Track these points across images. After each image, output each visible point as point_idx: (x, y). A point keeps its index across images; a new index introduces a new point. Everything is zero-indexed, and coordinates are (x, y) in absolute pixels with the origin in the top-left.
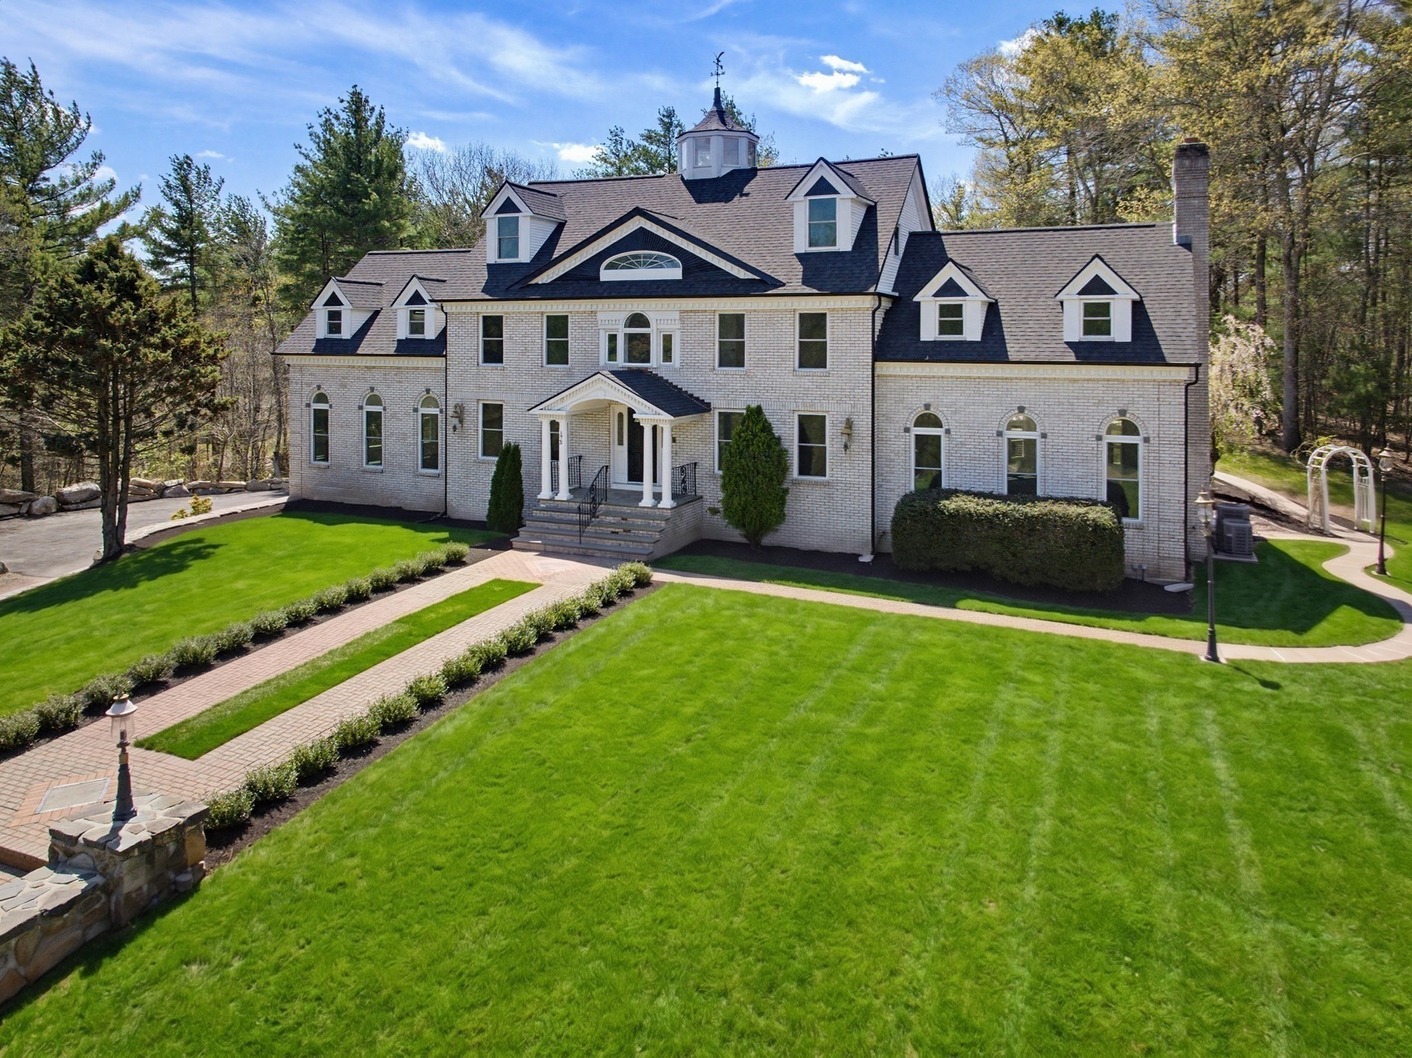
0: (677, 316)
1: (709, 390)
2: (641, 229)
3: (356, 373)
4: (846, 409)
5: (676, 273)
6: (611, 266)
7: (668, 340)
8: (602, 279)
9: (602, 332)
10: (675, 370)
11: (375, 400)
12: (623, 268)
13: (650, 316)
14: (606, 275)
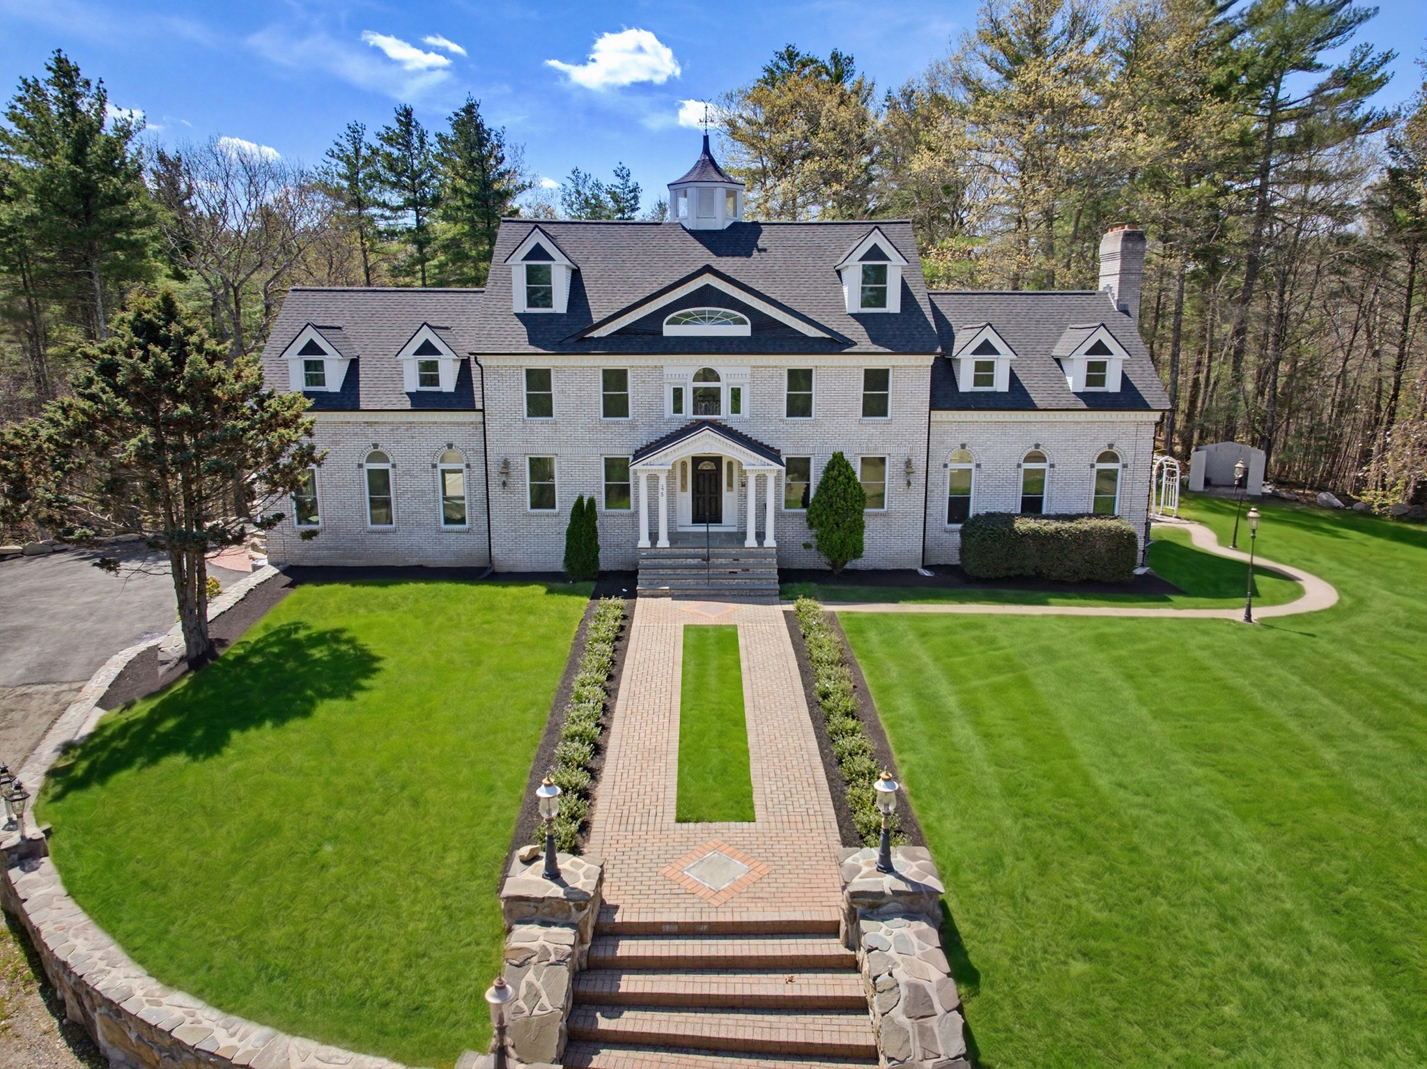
0: (748, 371)
1: (778, 438)
2: (708, 285)
3: (349, 429)
4: (905, 451)
5: (745, 331)
6: (674, 322)
7: (736, 394)
8: (665, 334)
9: (666, 386)
10: (746, 421)
11: (377, 456)
12: (686, 323)
13: (721, 371)
14: (669, 331)
